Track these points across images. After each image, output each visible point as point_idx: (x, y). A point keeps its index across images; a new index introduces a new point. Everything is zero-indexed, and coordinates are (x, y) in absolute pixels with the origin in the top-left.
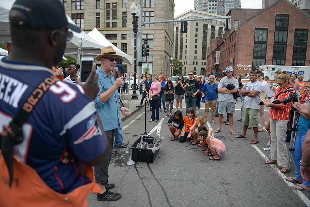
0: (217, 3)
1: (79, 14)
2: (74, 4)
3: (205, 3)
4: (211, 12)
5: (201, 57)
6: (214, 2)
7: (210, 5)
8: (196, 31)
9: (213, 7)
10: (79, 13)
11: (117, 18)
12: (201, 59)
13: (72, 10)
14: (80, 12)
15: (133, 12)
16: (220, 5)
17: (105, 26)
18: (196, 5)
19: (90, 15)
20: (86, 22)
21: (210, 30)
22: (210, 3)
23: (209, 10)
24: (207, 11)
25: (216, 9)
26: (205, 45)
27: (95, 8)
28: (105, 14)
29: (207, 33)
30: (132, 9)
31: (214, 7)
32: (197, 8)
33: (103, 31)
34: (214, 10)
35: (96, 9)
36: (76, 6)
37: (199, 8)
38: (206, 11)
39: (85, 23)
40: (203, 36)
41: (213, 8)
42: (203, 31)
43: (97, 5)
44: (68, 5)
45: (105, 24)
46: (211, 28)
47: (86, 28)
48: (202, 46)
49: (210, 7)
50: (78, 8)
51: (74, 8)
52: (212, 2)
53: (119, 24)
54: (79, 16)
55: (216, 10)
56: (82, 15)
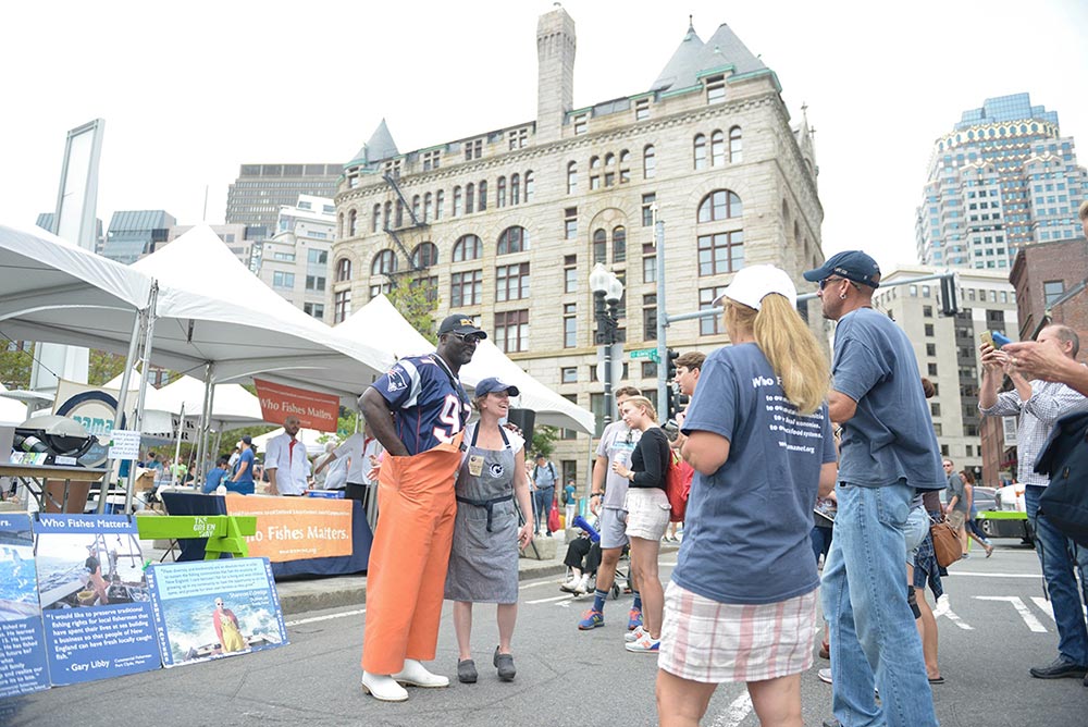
0: (1002, 233)
1: (515, 311)
2: (502, 285)
3: (958, 239)
4: (986, 266)
5: (960, 428)
6: (989, 230)
7: (978, 242)
8: (927, 334)
9: (989, 246)
10: (515, 309)
11: (627, 313)
12: (962, 434)
13: (496, 302)
14: (520, 306)
15: (599, 288)
16: (1018, 237)
17: (592, 341)
18: (923, 248)
19: (548, 311)
20: (534, 332)
21: (985, 326)
22: (977, 235)
23: (974, 259)
24: (970, 262)
25: (1001, 251)
26: (973, 383)
27: (563, 289)
28: (592, 307)
29: (972, 337)
30: (595, 280)
31: (995, 246)
32: (927, 259)
33: (585, 357)
34: (995, 257)
35: (566, 292)
36: (508, 290)
37: (936, 258)
38: (965, 264)
39: (531, 337)
40: (958, 349)
41: (990, 252)
42: (954, 334)
43: (566, 282)
44: (486, 290)
45: (592, 335)
46: (985, 319)
47: (533, 351)
48: (957, 388)
49: (978, 247)
50: (514, 295)
51: (502, 297)
52: (985, 230)
53: (632, 331)
54: (515, 317)
55: (1002, 257)
56: (523, 314)
